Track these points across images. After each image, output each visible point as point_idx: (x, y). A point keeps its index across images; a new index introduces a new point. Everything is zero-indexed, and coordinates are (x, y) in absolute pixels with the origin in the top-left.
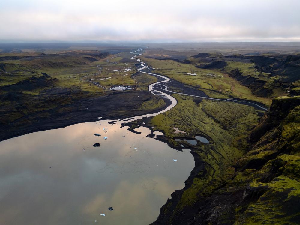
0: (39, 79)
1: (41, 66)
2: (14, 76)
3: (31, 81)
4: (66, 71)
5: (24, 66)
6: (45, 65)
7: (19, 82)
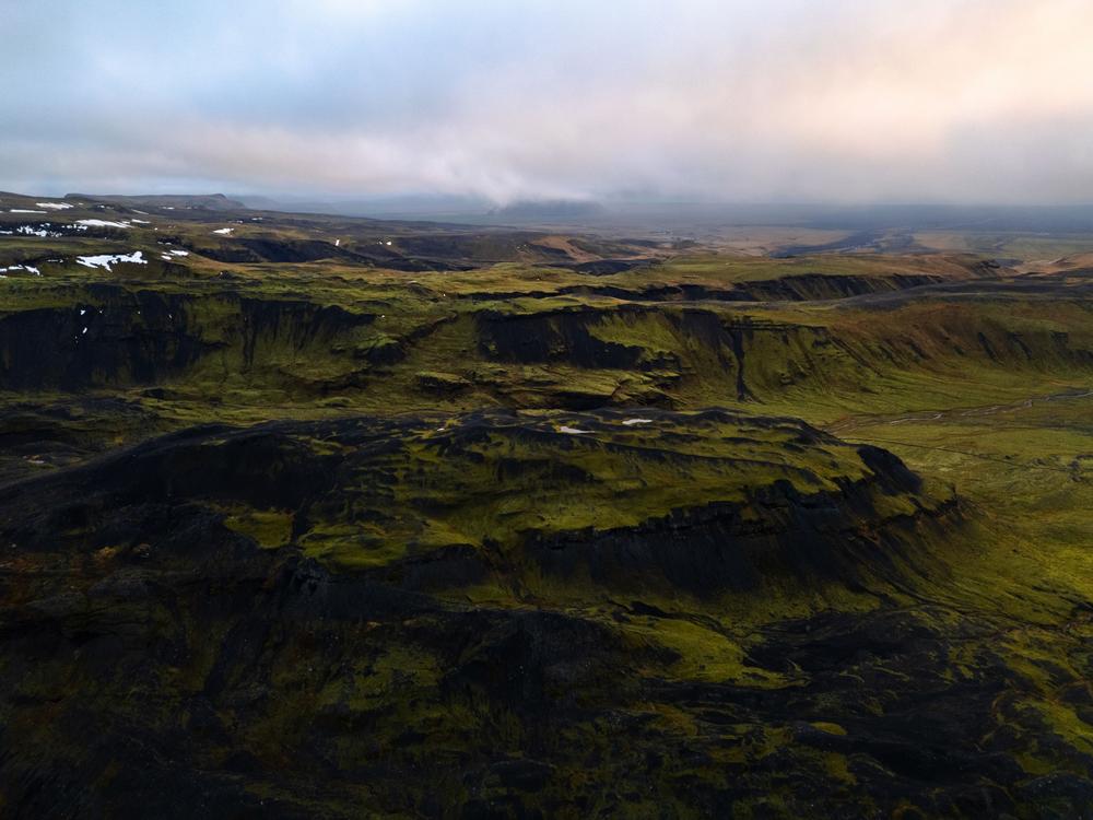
0: (813, 506)
1: (928, 345)
2: (662, 460)
3: (749, 514)
4: (1073, 392)
5: (839, 342)
6: (955, 339)
7: (662, 515)
